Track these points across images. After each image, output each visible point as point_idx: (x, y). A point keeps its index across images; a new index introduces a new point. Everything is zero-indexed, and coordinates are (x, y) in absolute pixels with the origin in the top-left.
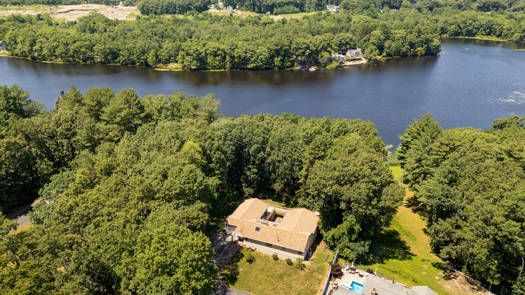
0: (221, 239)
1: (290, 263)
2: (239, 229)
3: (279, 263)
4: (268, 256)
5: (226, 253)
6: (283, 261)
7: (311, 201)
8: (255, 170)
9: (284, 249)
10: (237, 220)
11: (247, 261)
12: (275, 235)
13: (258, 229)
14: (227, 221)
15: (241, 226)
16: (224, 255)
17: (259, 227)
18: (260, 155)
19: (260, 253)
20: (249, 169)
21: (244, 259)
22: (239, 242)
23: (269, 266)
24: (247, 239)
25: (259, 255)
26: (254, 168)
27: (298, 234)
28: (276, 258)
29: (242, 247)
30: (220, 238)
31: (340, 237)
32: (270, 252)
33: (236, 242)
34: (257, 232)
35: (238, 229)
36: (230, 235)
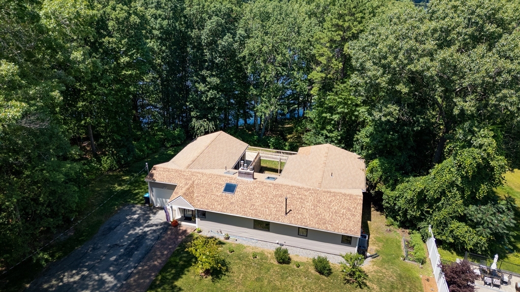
0: (138, 219)
1: (323, 268)
2: (184, 190)
3: (293, 270)
4: (262, 254)
5: (148, 254)
6: (304, 264)
7: (331, 135)
8: (215, 80)
9: (303, 233)
10: (177, 171)
11: (207, 272)
12: (275, 200)
13: (230, 188)
14: (152, 175)
15: (186, 184)
16: (139, 261)
17: (233, 182)
18: (223, 42)
19: (240, 246)
20: (203, 80)
21: (198, 270)
22: (183, 223)
23: (269, 282)
24: (203, 215)
25: (236, 252)
26: (212, 75)
27: (335, 194)
28: (283, 258)
29: (191, 236)
30: (136, 216)
31: (443, 193)
32: (267, 243)
33: (176, 224)
34: (229, 194)
35: (179, 191)
36: (162, 208)
